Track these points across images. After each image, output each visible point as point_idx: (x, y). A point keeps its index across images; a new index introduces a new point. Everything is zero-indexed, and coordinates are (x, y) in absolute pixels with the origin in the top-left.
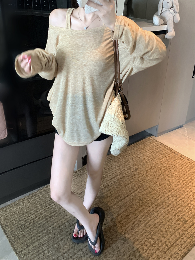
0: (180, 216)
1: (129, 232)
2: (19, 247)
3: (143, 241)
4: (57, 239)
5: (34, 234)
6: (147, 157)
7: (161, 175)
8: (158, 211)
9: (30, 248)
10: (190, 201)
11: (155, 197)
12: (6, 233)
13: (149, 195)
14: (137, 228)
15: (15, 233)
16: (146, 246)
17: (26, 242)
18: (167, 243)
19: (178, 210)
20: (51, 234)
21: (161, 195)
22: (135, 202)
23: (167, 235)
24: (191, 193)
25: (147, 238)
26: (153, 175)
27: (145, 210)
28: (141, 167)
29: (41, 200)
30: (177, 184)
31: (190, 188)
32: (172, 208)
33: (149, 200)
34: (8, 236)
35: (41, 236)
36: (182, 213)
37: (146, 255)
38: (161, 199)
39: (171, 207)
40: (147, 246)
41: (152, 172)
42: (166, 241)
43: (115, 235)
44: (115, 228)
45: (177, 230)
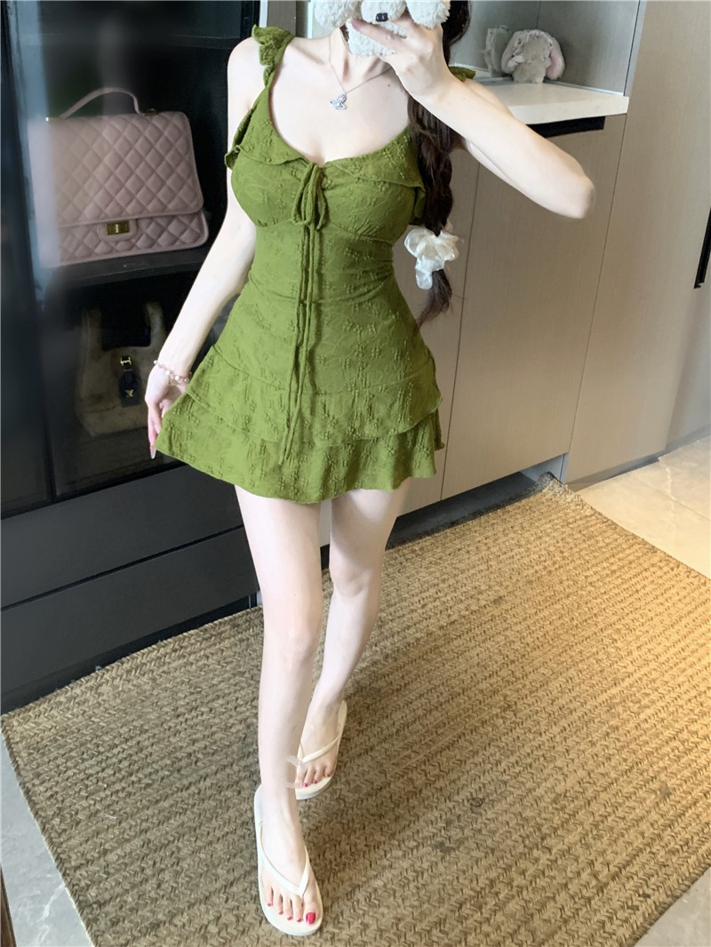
0: (647, 770)
1: (462, 818)
2: (76, 851)
3: (512, 856)
4: (208, 833)
5: (128, 809)
6: (540, 557)
7: (588, 621)
8: (571, 751)
9: (112, 857)
10: (686, 719)
11: (561, 702)
12: (33, 801)
13: (540, 693)
14: (493, 806)
15: (63, 801)
16: (520, 874)
17: (100, 836)
18: (598, 866)
19: (640, 752)
20: (188, 812)
21: (585, 695)
22: (489, 713)
23: (600, 837)
24: (693, 693)
25: (525, 846)
26: (558, 623)
27: (523, 746)
28: (516, 593)
29: (162, 689)
30: (643, 658)
31: (691, 676)
32: (621, 744)
33: (539, 709)
34: (40, 813)
35: (153, 817)
36: (658, 763)
37: (518, 907)
38: (585, 710)
39: (618, 740)
40: (527, 874)
41: (557, 610)
42: (594, 859)
43: (415, 827)
44: (413, 802)
45: (637, 821)
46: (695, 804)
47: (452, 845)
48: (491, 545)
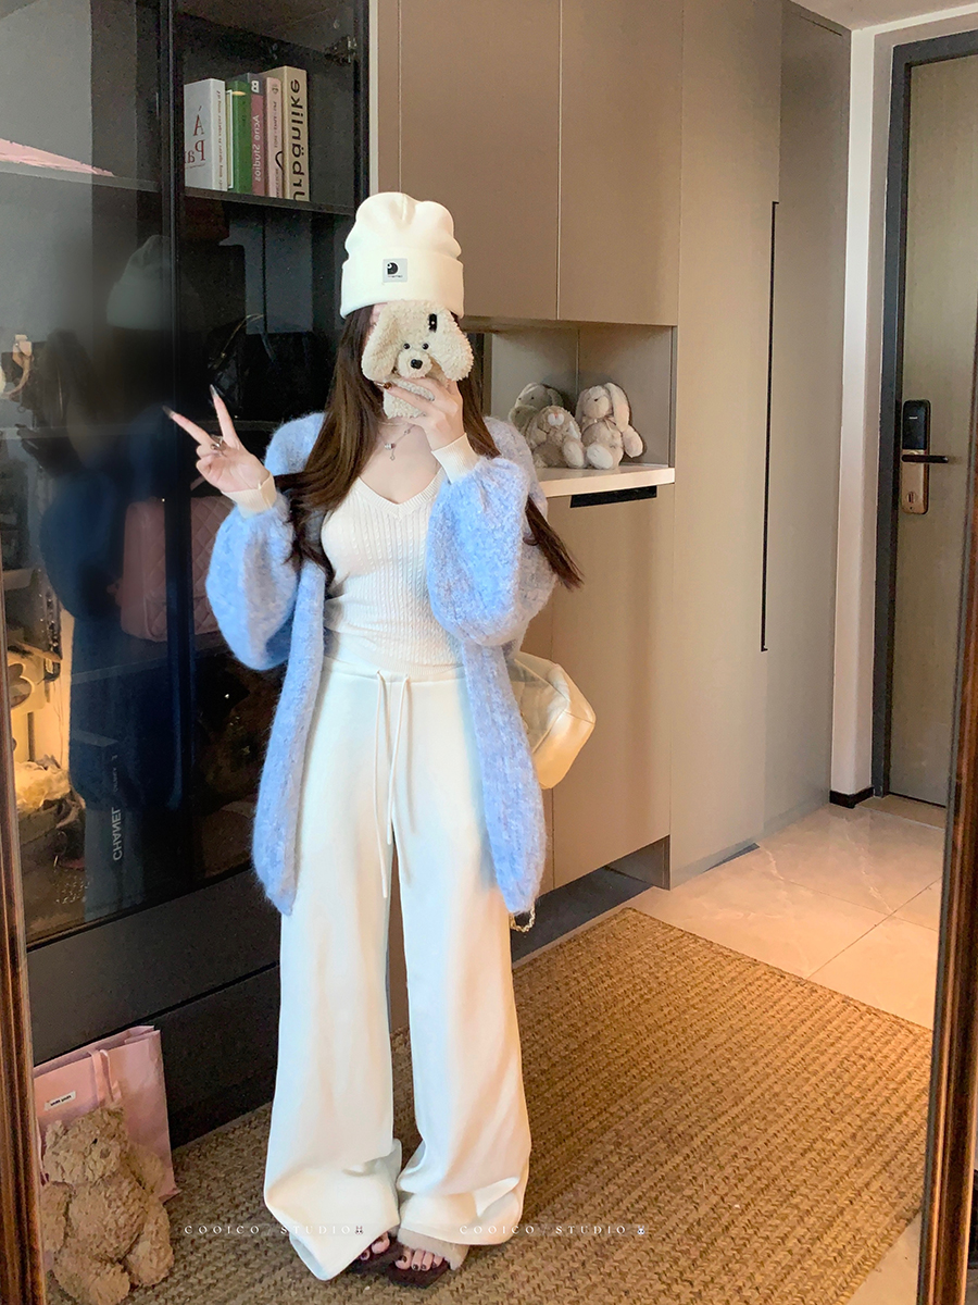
0: (786, 1186)
1: (587, 1265)
3: (649, 1295)
6: (634, 986)
7: (697, 1044)
8: (699, 1178)
10: (819, 1128)
11: (680, 1128)
13: (655, 1122)
14: (621, 1247)
18: (747, 1293)
19: (774, 1167)
21: (706, 1118)
22: (603, 1151)
23: (745, 1264)
24: (821, 1101)
25: (663, 1283)
26: (664, 1050)
27: (644, 1179)
28: (615, 1026)
31: (817, 1084)
32: (753, 1163)
33: (655, 1138)
36: (795, 1177)
38: (708, 1134)
39: (749, 1159)
41: (659, 1038)
42: (741, 1284)
43: (534, 1282)
44: (529, 1255)
45: (782, 1239)
46: (842, 1213)
47: (580, 1294)
48: (580, 980)
